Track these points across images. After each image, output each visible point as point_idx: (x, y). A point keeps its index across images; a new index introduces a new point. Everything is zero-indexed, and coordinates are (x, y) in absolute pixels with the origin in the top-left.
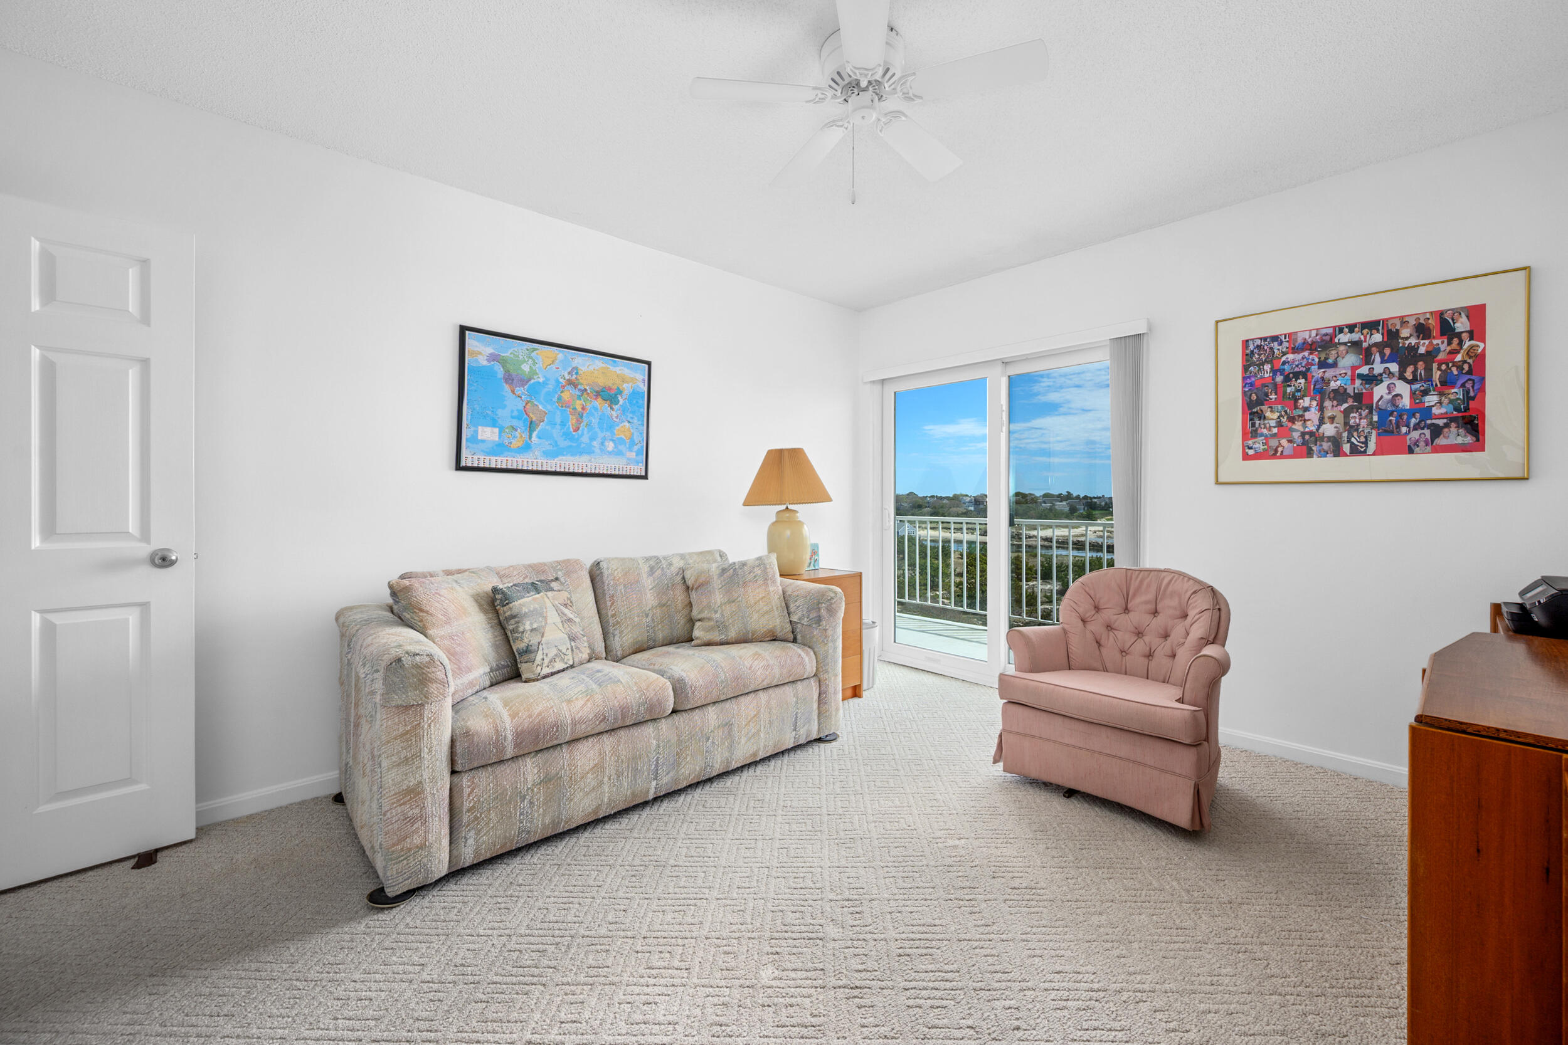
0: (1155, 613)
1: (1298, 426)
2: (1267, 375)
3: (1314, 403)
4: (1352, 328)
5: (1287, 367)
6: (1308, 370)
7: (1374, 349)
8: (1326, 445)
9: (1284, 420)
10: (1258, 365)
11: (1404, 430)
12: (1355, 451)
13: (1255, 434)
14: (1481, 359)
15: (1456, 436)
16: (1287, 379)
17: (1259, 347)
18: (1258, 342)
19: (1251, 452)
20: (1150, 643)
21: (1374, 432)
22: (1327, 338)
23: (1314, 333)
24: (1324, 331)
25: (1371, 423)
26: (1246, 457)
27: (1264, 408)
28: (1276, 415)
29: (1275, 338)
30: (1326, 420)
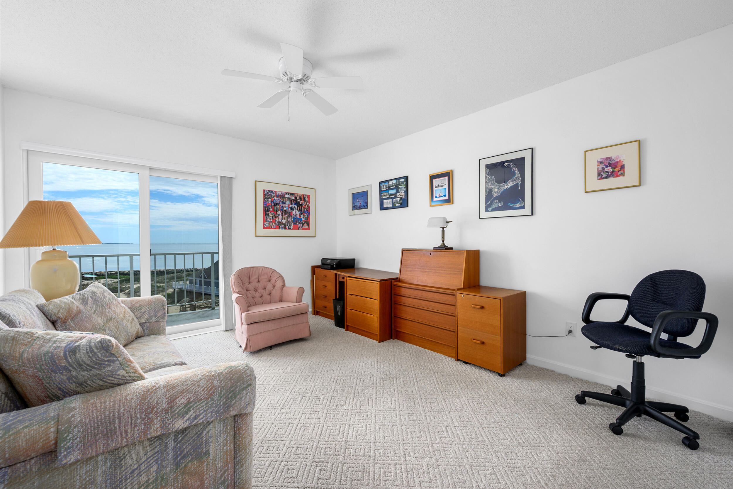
0: (259, 282)
1: (277, 219)
2: (270, 203)
3: (281, 213)
4: (289, 193)
5: (275, 201)
6: (279, 203)
7: (293, 201)
8: (283, 226)
9: (274, 217)
10: (268, 199)
11: (298, 223)
12: (289, 228)
13: (267, 221)
14: (309, 207)
15: (306, 226)
16: (275, 205)
17: (268, 193)
18: (268, 191)
19: (265, 226)
20: (261, 292)
21: (292, 223)
22: (283, 195)
23: (281, 193)
24: (283, 193)
25: (292, 221)
26: (264, 228)
27: (269, 213)
28: (272, 216)
29: (272, 191)
30: (283, 219)
